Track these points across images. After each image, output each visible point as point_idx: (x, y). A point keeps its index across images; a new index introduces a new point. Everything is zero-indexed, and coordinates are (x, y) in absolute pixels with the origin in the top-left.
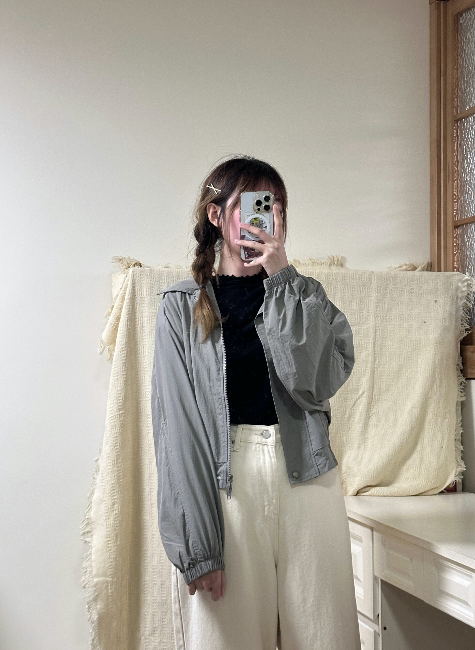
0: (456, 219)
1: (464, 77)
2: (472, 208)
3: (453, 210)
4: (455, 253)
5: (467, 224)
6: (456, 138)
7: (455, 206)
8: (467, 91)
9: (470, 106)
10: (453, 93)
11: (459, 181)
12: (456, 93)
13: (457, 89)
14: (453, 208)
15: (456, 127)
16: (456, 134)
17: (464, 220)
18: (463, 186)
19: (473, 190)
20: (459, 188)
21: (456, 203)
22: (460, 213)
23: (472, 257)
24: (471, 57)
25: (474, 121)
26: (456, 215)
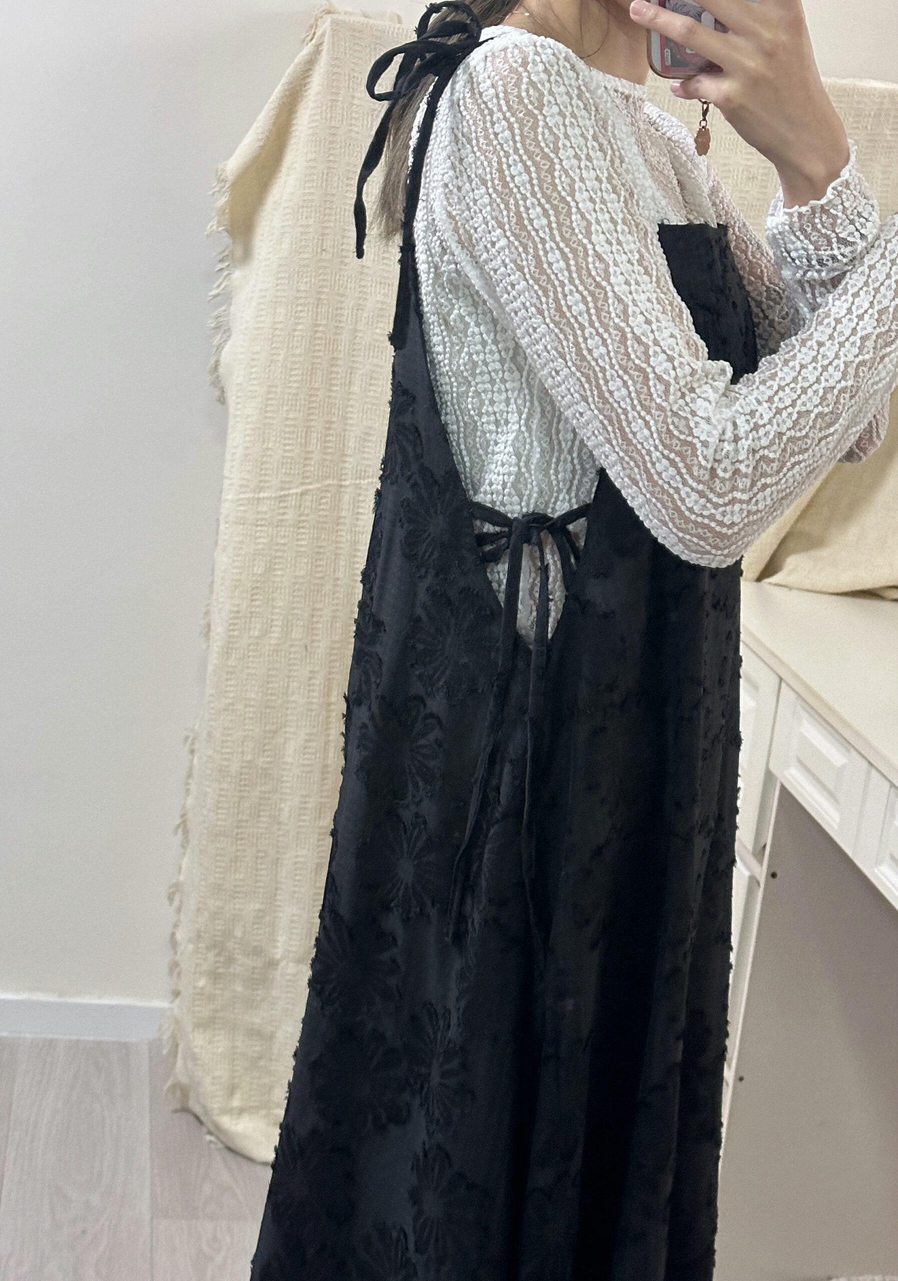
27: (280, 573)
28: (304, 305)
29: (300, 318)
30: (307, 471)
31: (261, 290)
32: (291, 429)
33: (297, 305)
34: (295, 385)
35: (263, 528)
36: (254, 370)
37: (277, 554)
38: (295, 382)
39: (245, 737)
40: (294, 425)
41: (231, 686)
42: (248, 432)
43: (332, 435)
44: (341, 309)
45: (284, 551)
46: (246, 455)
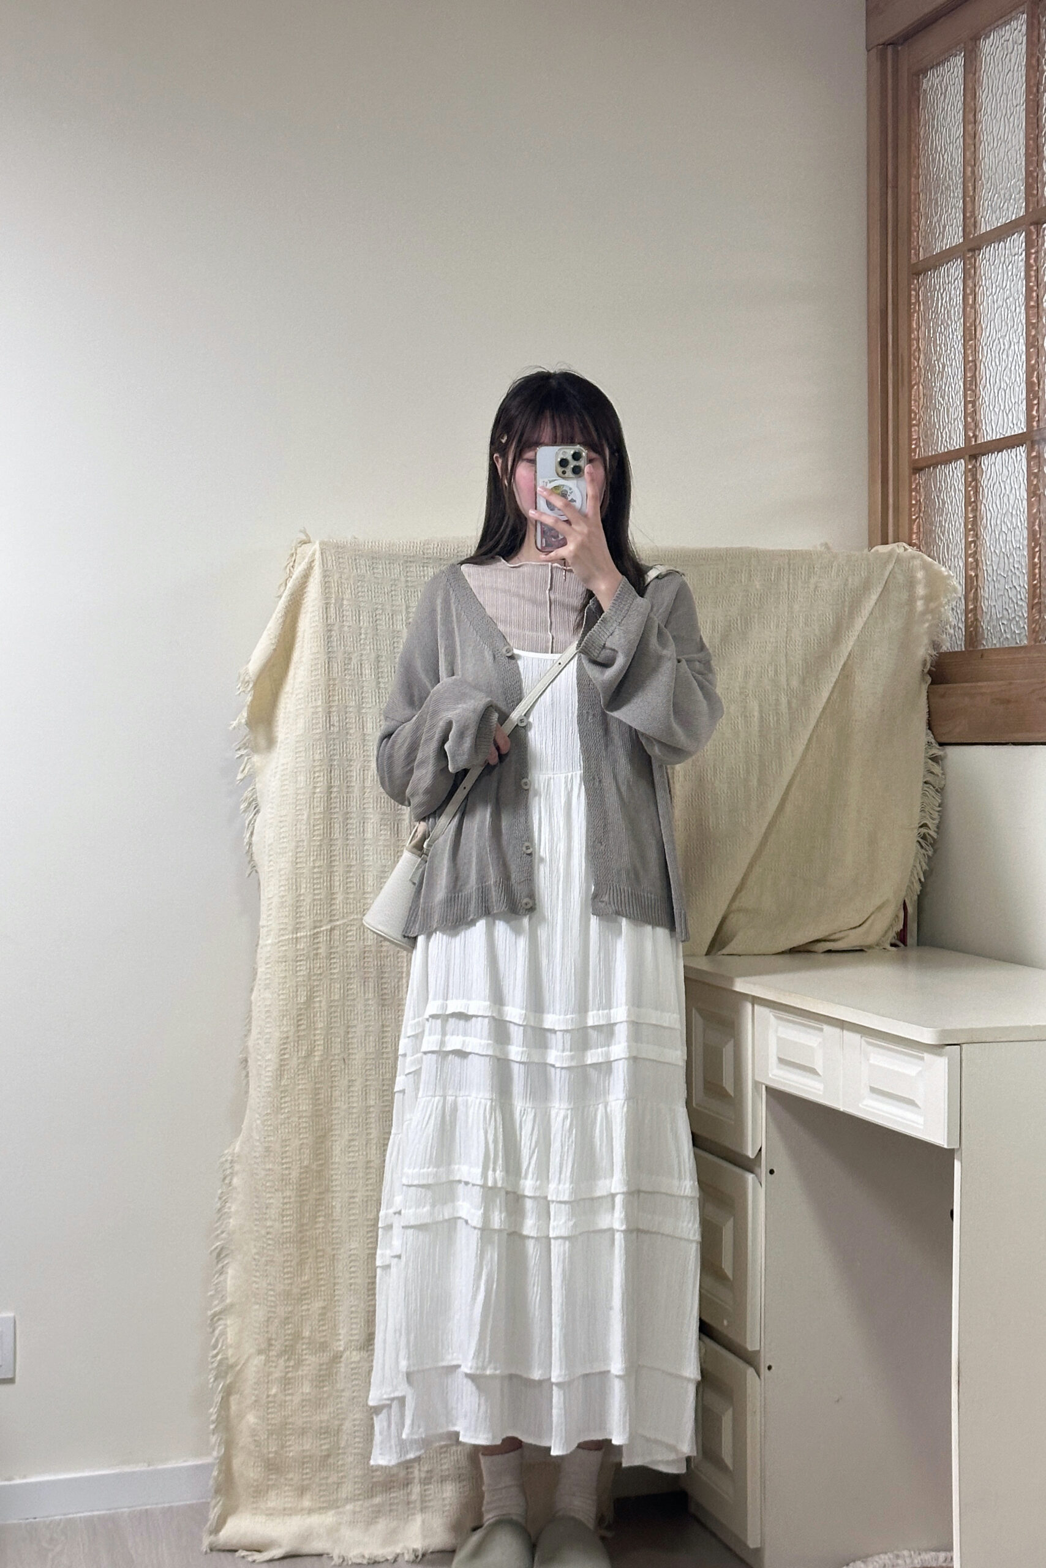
0: (915, 455)
1: (930, 194)
2: (944, 436)
3: (910, 439)
4: (914, 517)
5: (935, 466)
6: (915, 308)
7: (913, 434)
8: (935, 219)
9: (942, 248)
10: (910, 223)
11: (921, 387)
12: (916, 220)
13: (916, 214)
14: (910, 435)
15: (916, 285)
16: (915, 296)
17: (929, 458)
18: (929, 397)
19: (946, 404)
20: (922, 399)
21: (917, 428)
22: (923, 445)
23: (945, 526)
24: (943, 156)
25: (948, 276)
26: (915, 448)
27: (318, 999)
28: (320, 771)
29: (317, 782)
30: (333, 910)
31: (283, 765)
32: (318, 875)
33: (314, 773)
34: (319, 838)
35: (301, 963)
36: (282, 830)
37: (315, 984)
38: (318, 835)
39: (302, 1144)
40: (321, 872)
41: (285, 1102)
42: (283, 883)
43: (353, 877)
44: (351, 771)
45: (321, 980)
46: (282, 902)
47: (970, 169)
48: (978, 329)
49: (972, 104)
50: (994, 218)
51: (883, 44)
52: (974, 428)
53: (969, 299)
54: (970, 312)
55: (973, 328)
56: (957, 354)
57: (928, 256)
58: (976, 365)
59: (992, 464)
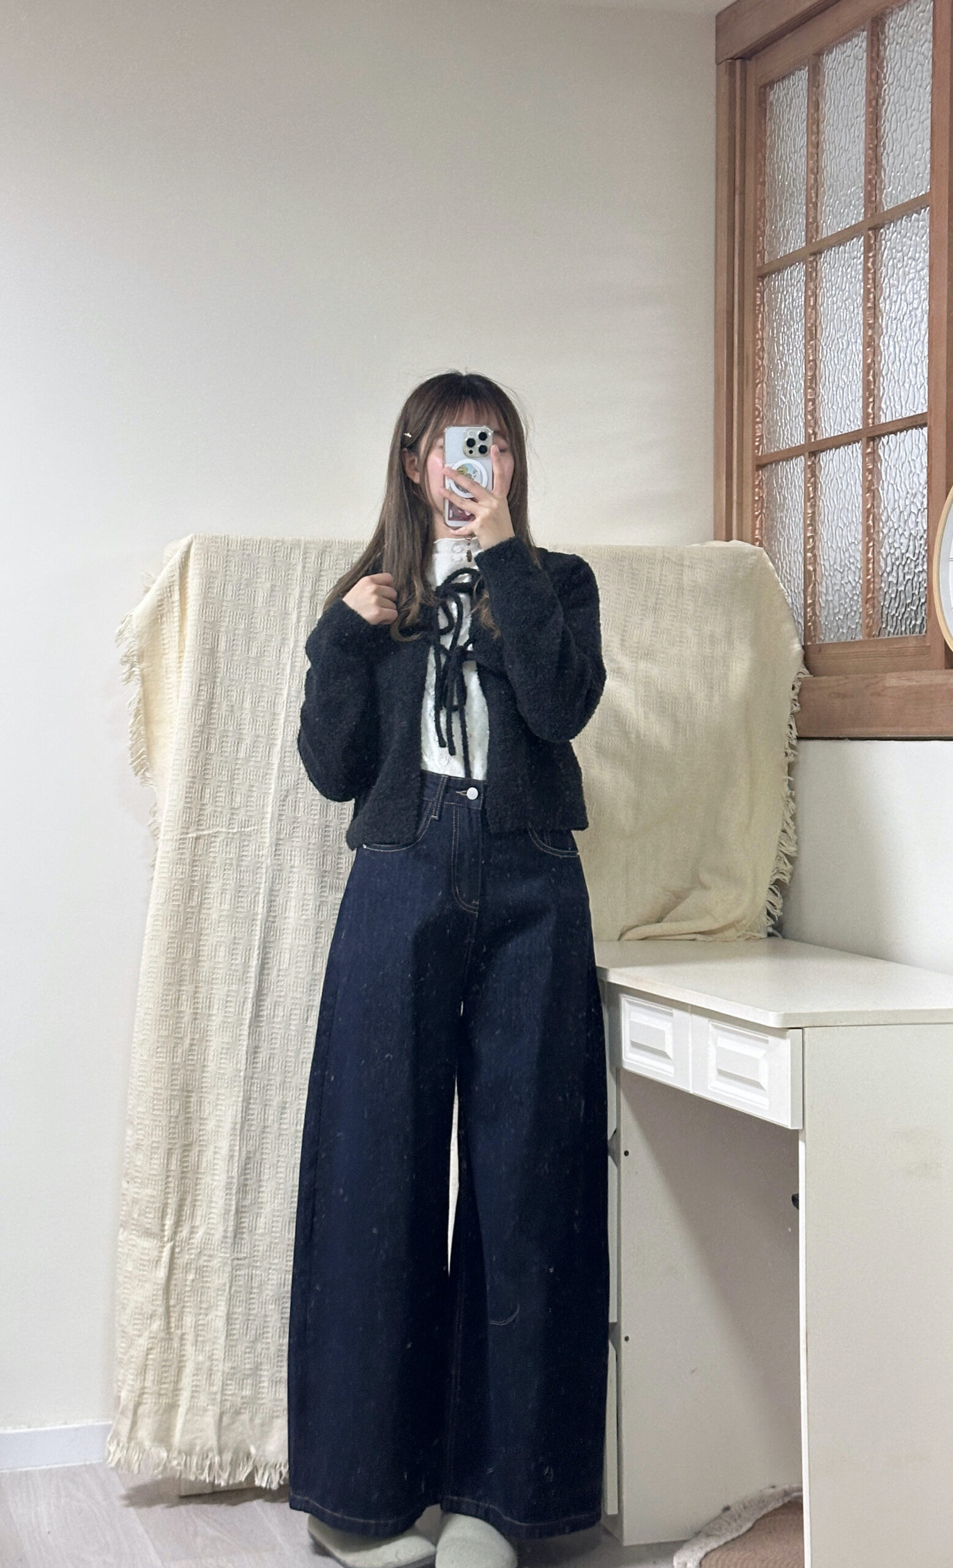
0: (759, 452)
1: (776, 201)
2: (786, 433)
3: (754, 437)
4: (757, 513)
5: (777, 462)
6: (760, 308)
7: (758, 431)
8: (780, 224)
9: (785, 251)
10: (757, 227)
11: (764, 385)
12: (762, 225)
13: (762, 220)
14: (754, 432)
15: (760, 287)
16: (761, 298)
17: (772, 454)
18: (772, 395)
19: (788, 402)
20: (766, 398)
21: (760, 425)
22: (767, 442)
23: (786, 522)
24: (788, 164)
25: (791, 279)
26: (759, 445)
47: (813, 176)
48: (819, 329)
49: (816, 115)
50: (835, 224)
51: (732, 59)
52: (813, 425)
53: (810, 300)
54: (812, 313)
55: (814, 328)
56: (799, 354)
57: (772, 259)
58: (816, 364)
59: (830, 461)
